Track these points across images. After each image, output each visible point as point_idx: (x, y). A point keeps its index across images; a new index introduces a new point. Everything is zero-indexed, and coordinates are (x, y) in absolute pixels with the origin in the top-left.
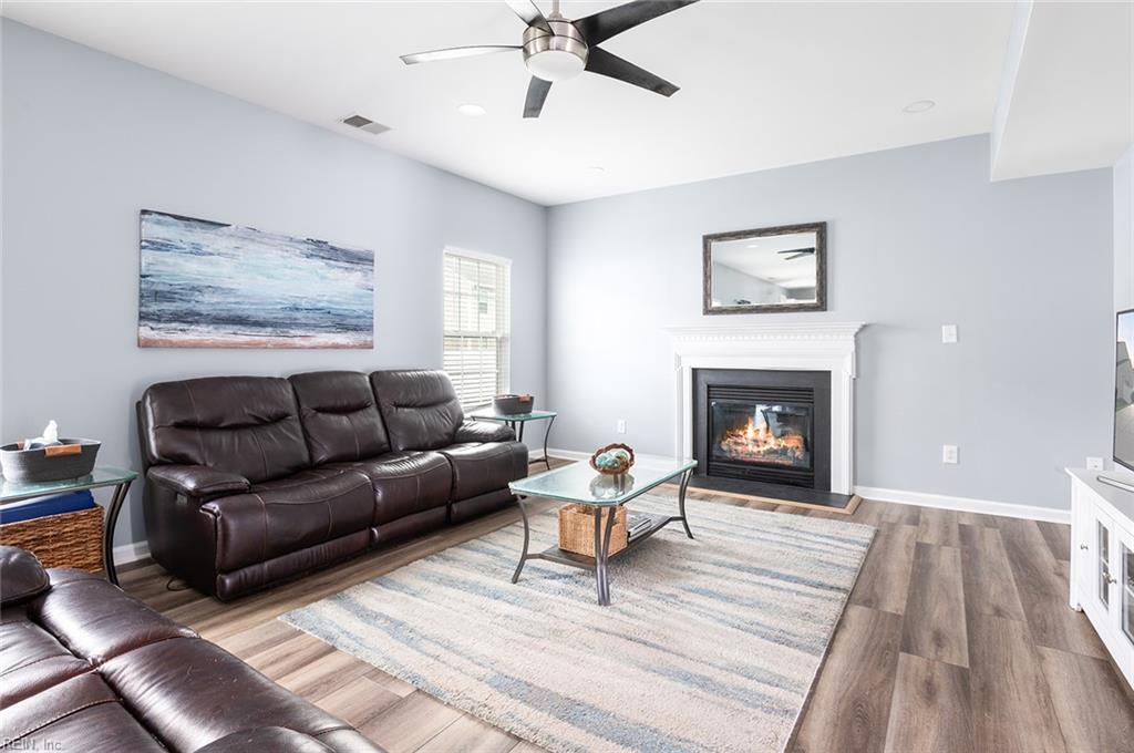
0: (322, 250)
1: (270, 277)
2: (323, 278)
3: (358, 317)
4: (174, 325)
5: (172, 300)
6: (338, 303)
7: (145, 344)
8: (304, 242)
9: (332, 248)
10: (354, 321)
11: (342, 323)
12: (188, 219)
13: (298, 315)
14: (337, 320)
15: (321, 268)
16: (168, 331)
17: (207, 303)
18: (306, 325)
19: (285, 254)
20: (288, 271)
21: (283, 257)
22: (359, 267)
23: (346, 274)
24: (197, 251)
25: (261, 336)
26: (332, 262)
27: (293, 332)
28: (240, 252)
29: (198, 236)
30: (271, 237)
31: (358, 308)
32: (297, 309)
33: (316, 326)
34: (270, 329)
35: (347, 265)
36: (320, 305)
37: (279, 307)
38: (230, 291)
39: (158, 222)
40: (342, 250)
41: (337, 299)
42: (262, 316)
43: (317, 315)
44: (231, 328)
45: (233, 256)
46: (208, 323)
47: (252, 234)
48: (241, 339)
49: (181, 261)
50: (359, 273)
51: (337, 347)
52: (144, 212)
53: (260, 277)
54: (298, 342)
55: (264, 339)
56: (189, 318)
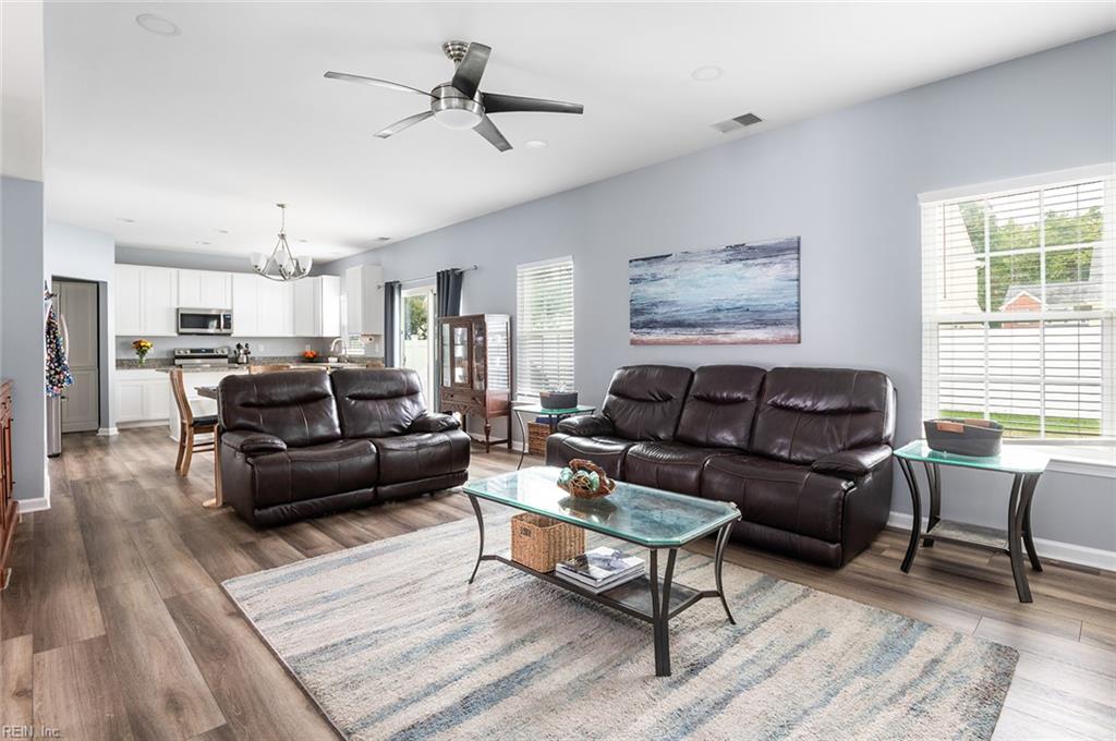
0: (742, 253)
1: (699, 286)
2: (741, 278)
3: (779, 311)
4: (644, 330)
5: (643, 314)
6: (756, 300)
7: (633, 342)
8: (725, 250)
9: (750, 248)
10: (774, 316)
11: (759, 319)
12: (649, 259)
13: (720, 315)
14: (756, 316)
15: (740, 270)
16: (642, 334)
17: (661, 313)
18: (727, 323)
19: (709, 265)
20: (711, 279)
21: (707, 268)
22: (778, 259)
23: (764, 269)
24: (655, 278)
25: (692, 335)
26: (750, 262)
27: (716, 330)
28: (678, 273)
29: (656, 268)
30: (698, 254)
31: (778, 302)
32: (719, 310)
33: (735, 324)
34: (699, 329)
35: (764, 260)
36: (738, 305)
37: (705, 310)
38: (673, 303)
39: (636, 266)
40: (759, 247)
41: (755, 296)
42: (693, 318)
43: (737, 313)
44: (674, 330)
45: (674, 277)
46: (661, 327)
47: (687, 256)
48: (680, 338)
49: (646, 288)
50: (778, 266)
51: (755, 342)
52: (631, 261)
53: (692, 289)
54: (720, 338)
55: (695, 337)
56: (651, 325)
